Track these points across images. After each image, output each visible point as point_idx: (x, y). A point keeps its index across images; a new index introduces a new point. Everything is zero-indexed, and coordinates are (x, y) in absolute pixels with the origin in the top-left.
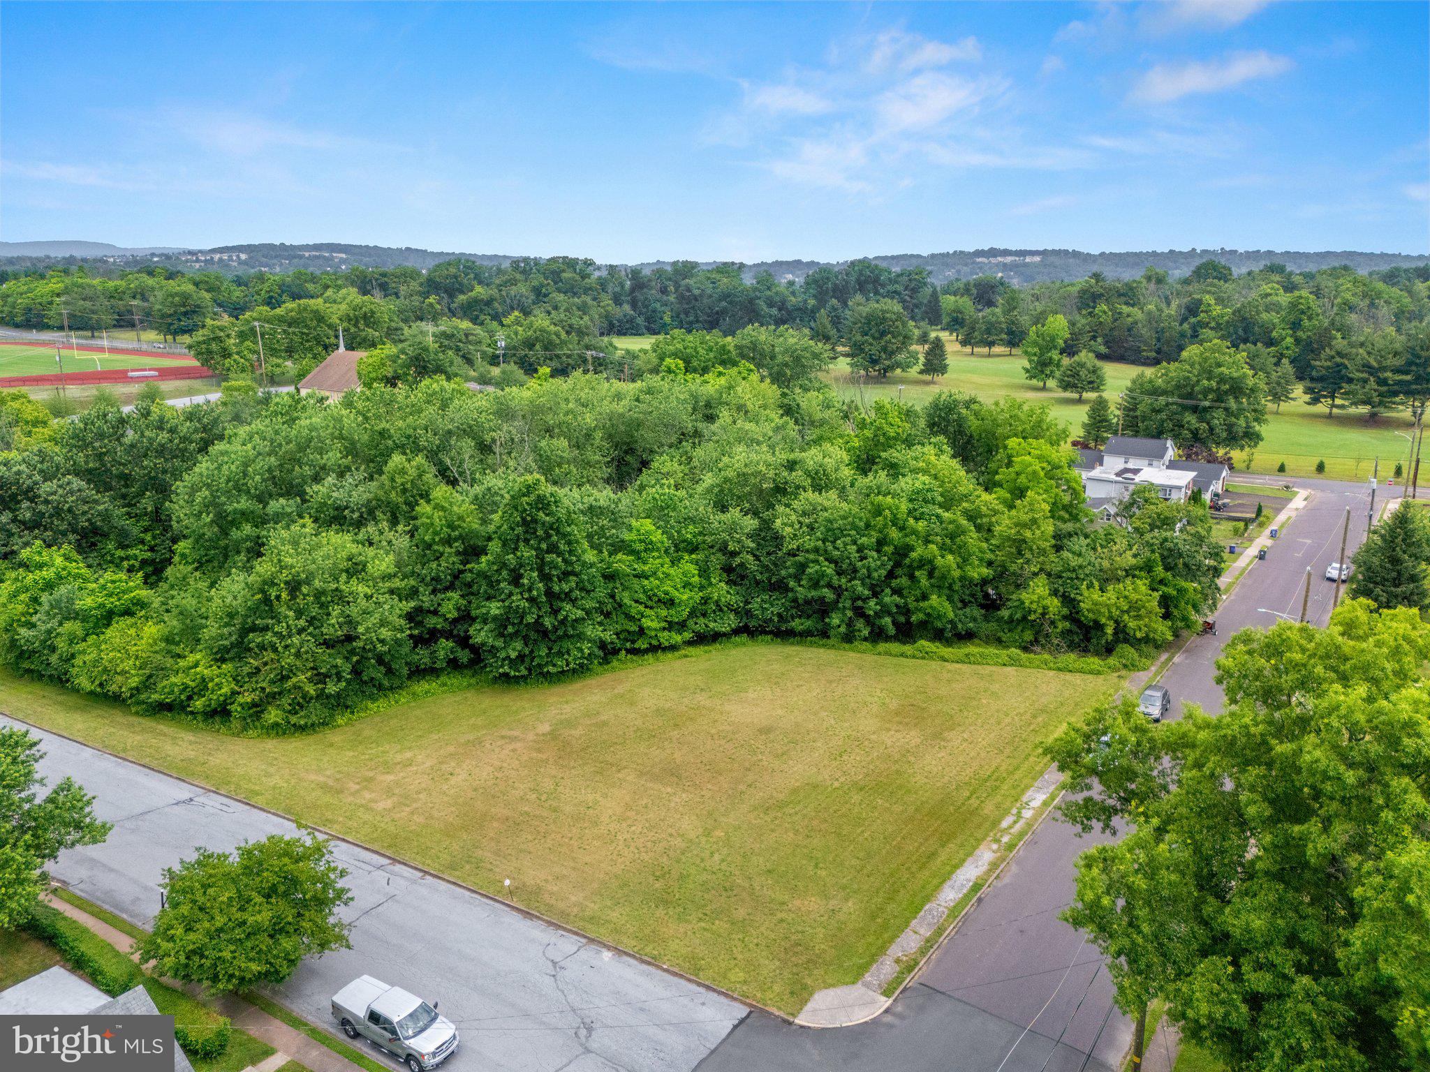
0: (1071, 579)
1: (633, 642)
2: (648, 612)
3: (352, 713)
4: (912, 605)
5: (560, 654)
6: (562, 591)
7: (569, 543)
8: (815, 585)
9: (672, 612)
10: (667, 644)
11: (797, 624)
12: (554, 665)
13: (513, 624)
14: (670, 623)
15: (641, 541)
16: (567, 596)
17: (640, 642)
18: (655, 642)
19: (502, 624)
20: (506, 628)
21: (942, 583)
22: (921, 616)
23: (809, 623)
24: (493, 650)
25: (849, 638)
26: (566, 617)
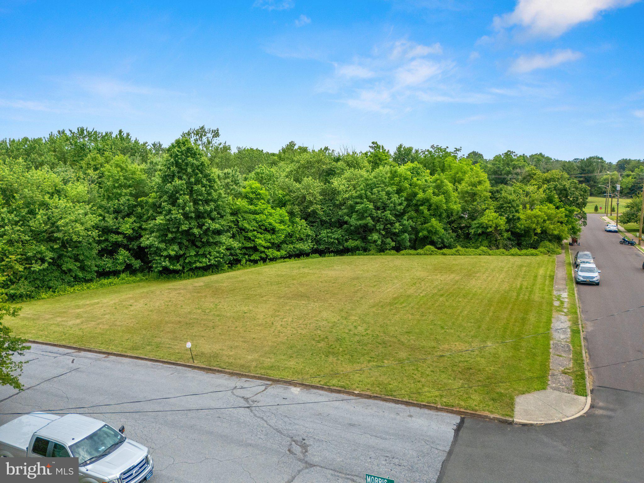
0: (509, 207)
1: (250, 255)
2: (259, 235)
3: (54, 292)
4: (419, 228)
5: (204, 256)
6: (206, 211)
7: (209, 180)
8: (362, 218)
9: (274, 236)
10: (271, 256)
11: (351, 244)
12: (201, 262)
13: (172, 233)
14: (273, 244)
15: (253, 193)
16: (209, 214)
17: (254, 256)
18: (263, 255)
19: (163, 232)
20: (167, 235)
21: (436, 212)
22: (425, 233)
23: (358, 243)
24: (158, 251)
25: (382, 250)
26: (209, 229)
